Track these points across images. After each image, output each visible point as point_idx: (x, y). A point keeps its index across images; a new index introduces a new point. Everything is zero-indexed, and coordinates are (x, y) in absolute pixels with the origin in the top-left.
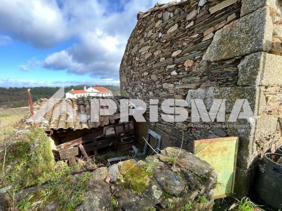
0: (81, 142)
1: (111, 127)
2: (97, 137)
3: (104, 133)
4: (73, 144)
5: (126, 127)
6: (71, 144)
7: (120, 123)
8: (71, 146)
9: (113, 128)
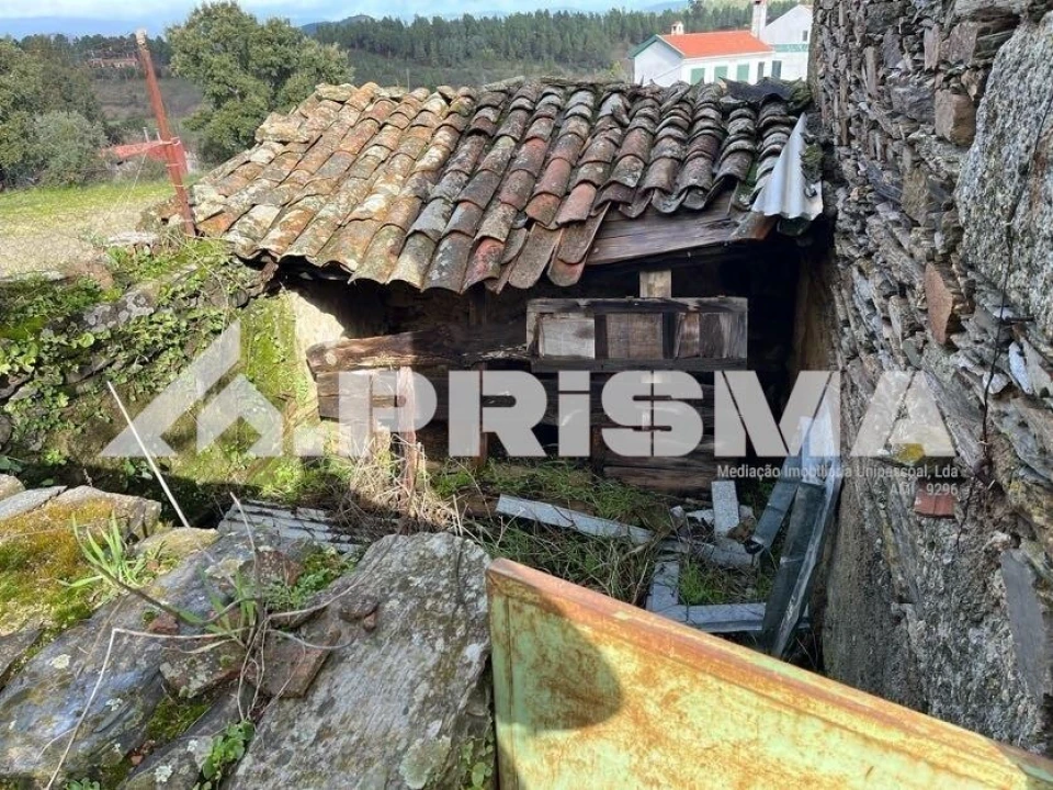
0: (410, 358)
1: (575, 308)
2: (491, 355)
3: (530, 338)
4: (371, 353)
5: (690, 336)
6: (363, 350)
7: (644, 293)
8: (365, 364)
9: (591, 322)
